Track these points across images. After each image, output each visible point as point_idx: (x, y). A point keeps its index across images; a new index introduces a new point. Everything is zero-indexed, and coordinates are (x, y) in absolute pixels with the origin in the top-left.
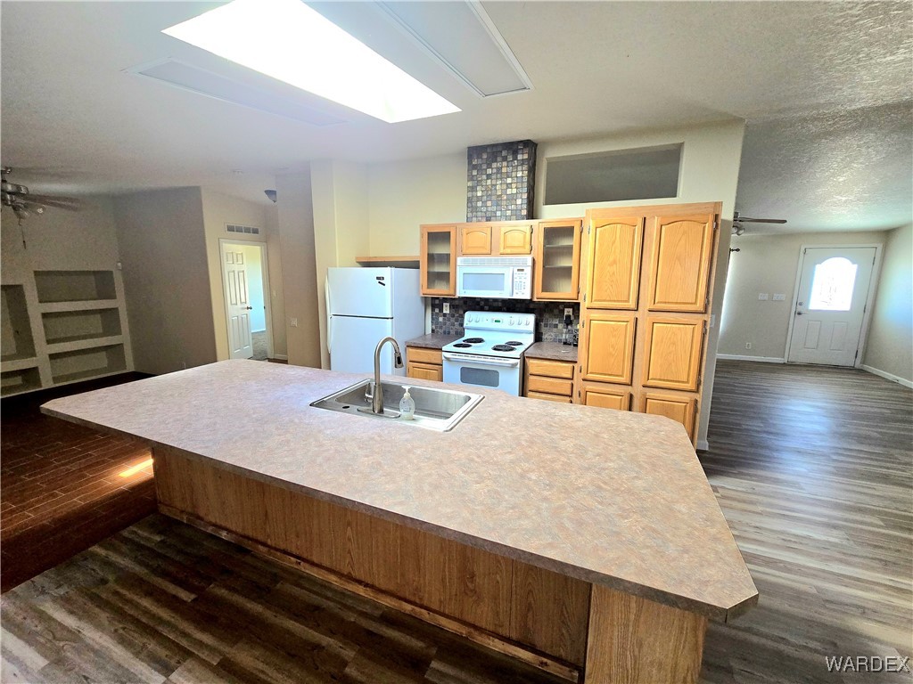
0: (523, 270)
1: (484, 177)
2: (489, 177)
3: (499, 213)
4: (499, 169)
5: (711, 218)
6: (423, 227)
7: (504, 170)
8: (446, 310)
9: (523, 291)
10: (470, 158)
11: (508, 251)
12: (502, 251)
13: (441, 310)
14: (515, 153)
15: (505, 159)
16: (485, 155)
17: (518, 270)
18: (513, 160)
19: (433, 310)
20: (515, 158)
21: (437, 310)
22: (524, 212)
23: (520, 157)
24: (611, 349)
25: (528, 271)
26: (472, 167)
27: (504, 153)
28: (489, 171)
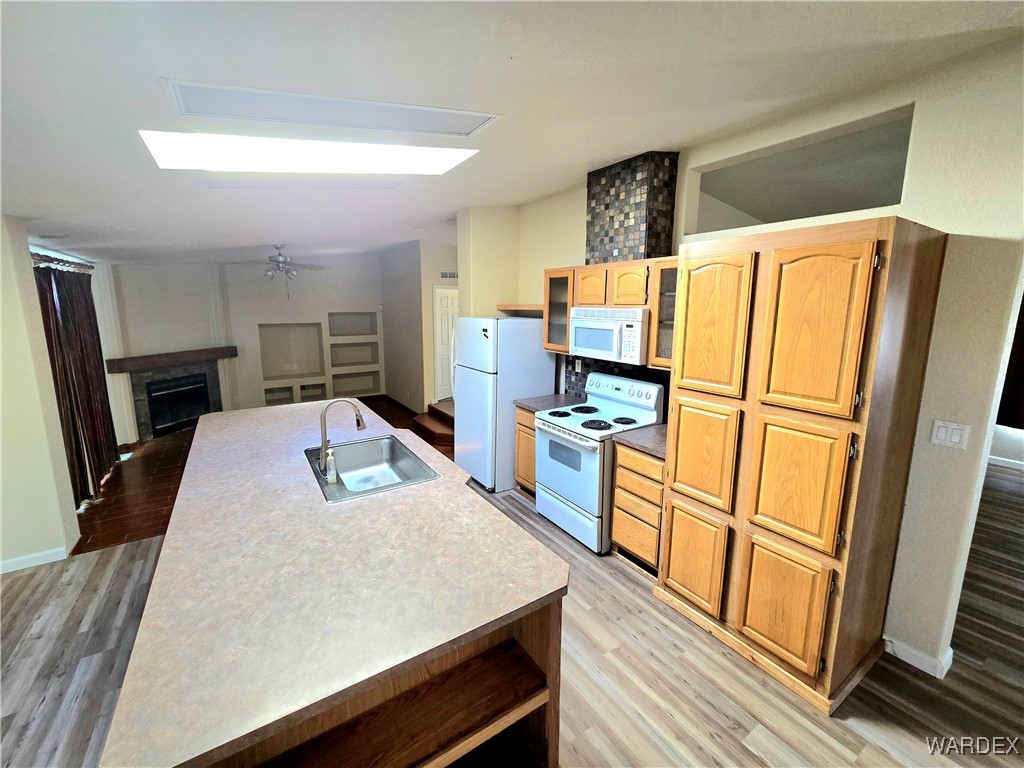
0: (631, 326)
1: (603, 207)
2: (607, 207)
3: (616, 253)
4: (617, 195)
5: (868, 249)
6: (546, 272)
7: (622, 196)
8: (578, 369)
9: (631, 353)
10: (589, 185)
11: (621, 301)
12: (615, 300)
13: (574, 369)
14: (634, 171)
15: (623, 182)
16: (603, 181)
17: (628, 326)
18: (632, 181)
19: (567, 367)
20: (634, 178)
21: (570, 368)
22: (642, 249)
23: (639, 176)
24: (705, 454)
25: (638, 327)
26: (591, 196)
27: (622, 175)
28: (608, 200)
